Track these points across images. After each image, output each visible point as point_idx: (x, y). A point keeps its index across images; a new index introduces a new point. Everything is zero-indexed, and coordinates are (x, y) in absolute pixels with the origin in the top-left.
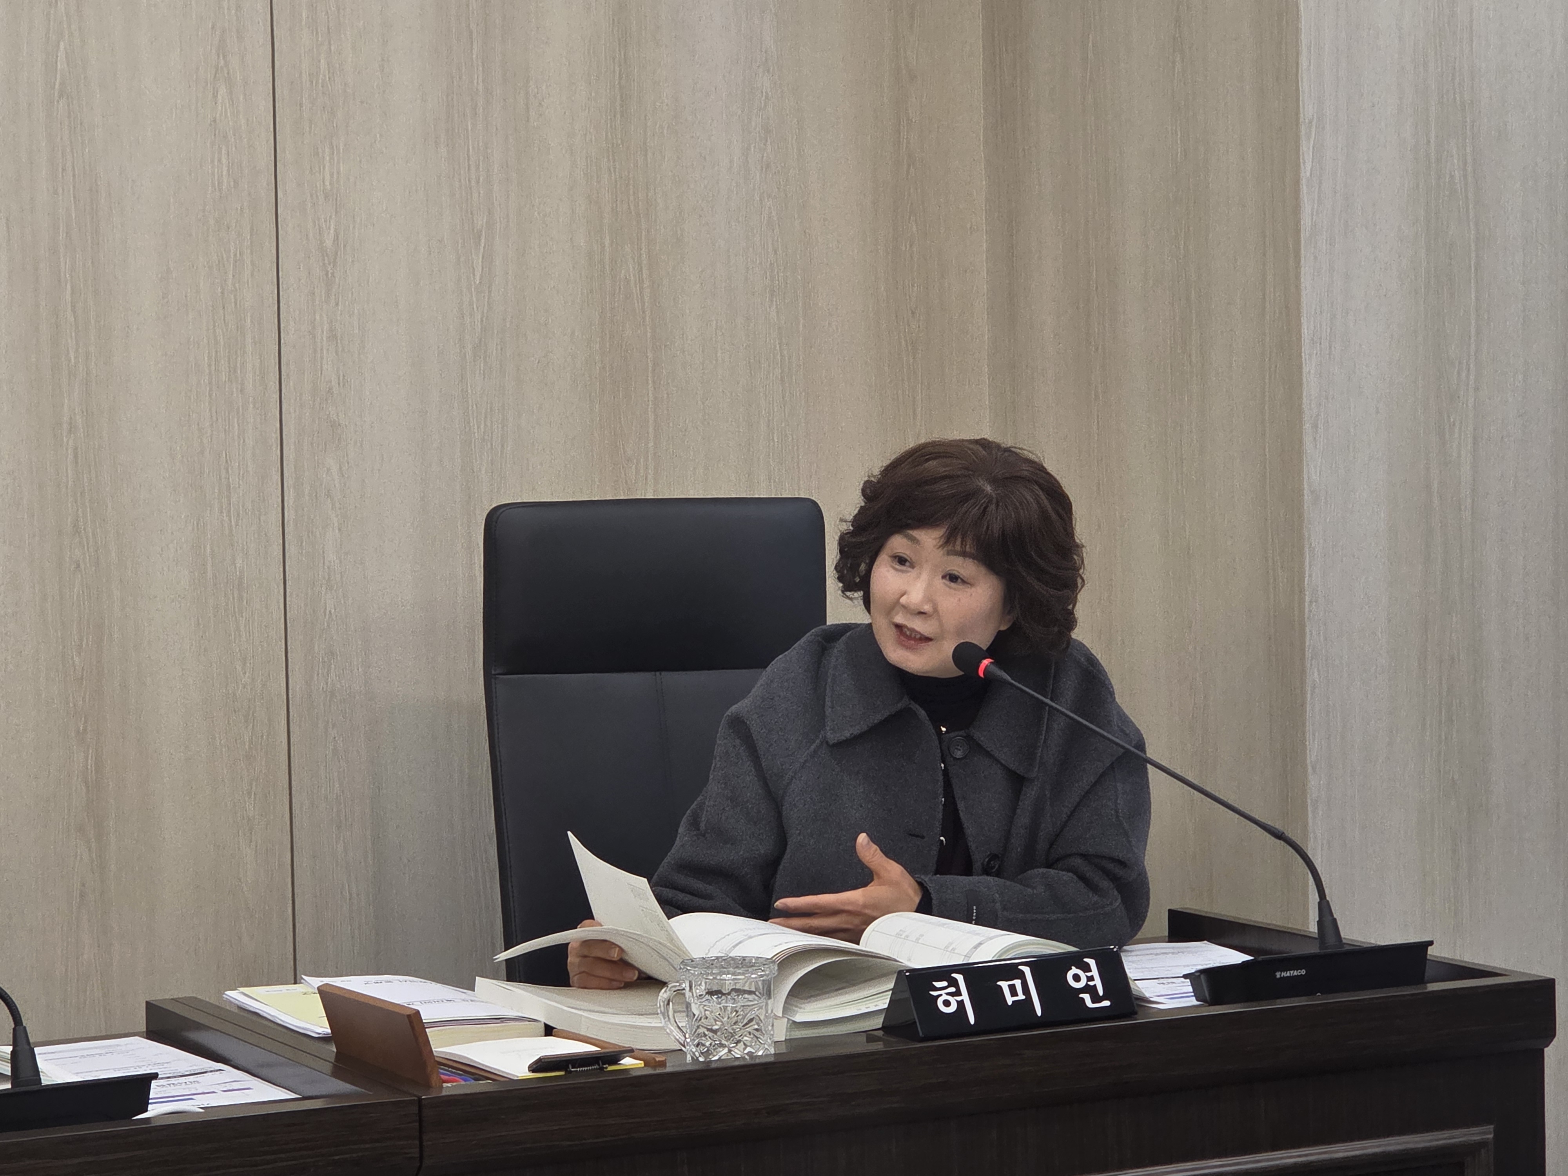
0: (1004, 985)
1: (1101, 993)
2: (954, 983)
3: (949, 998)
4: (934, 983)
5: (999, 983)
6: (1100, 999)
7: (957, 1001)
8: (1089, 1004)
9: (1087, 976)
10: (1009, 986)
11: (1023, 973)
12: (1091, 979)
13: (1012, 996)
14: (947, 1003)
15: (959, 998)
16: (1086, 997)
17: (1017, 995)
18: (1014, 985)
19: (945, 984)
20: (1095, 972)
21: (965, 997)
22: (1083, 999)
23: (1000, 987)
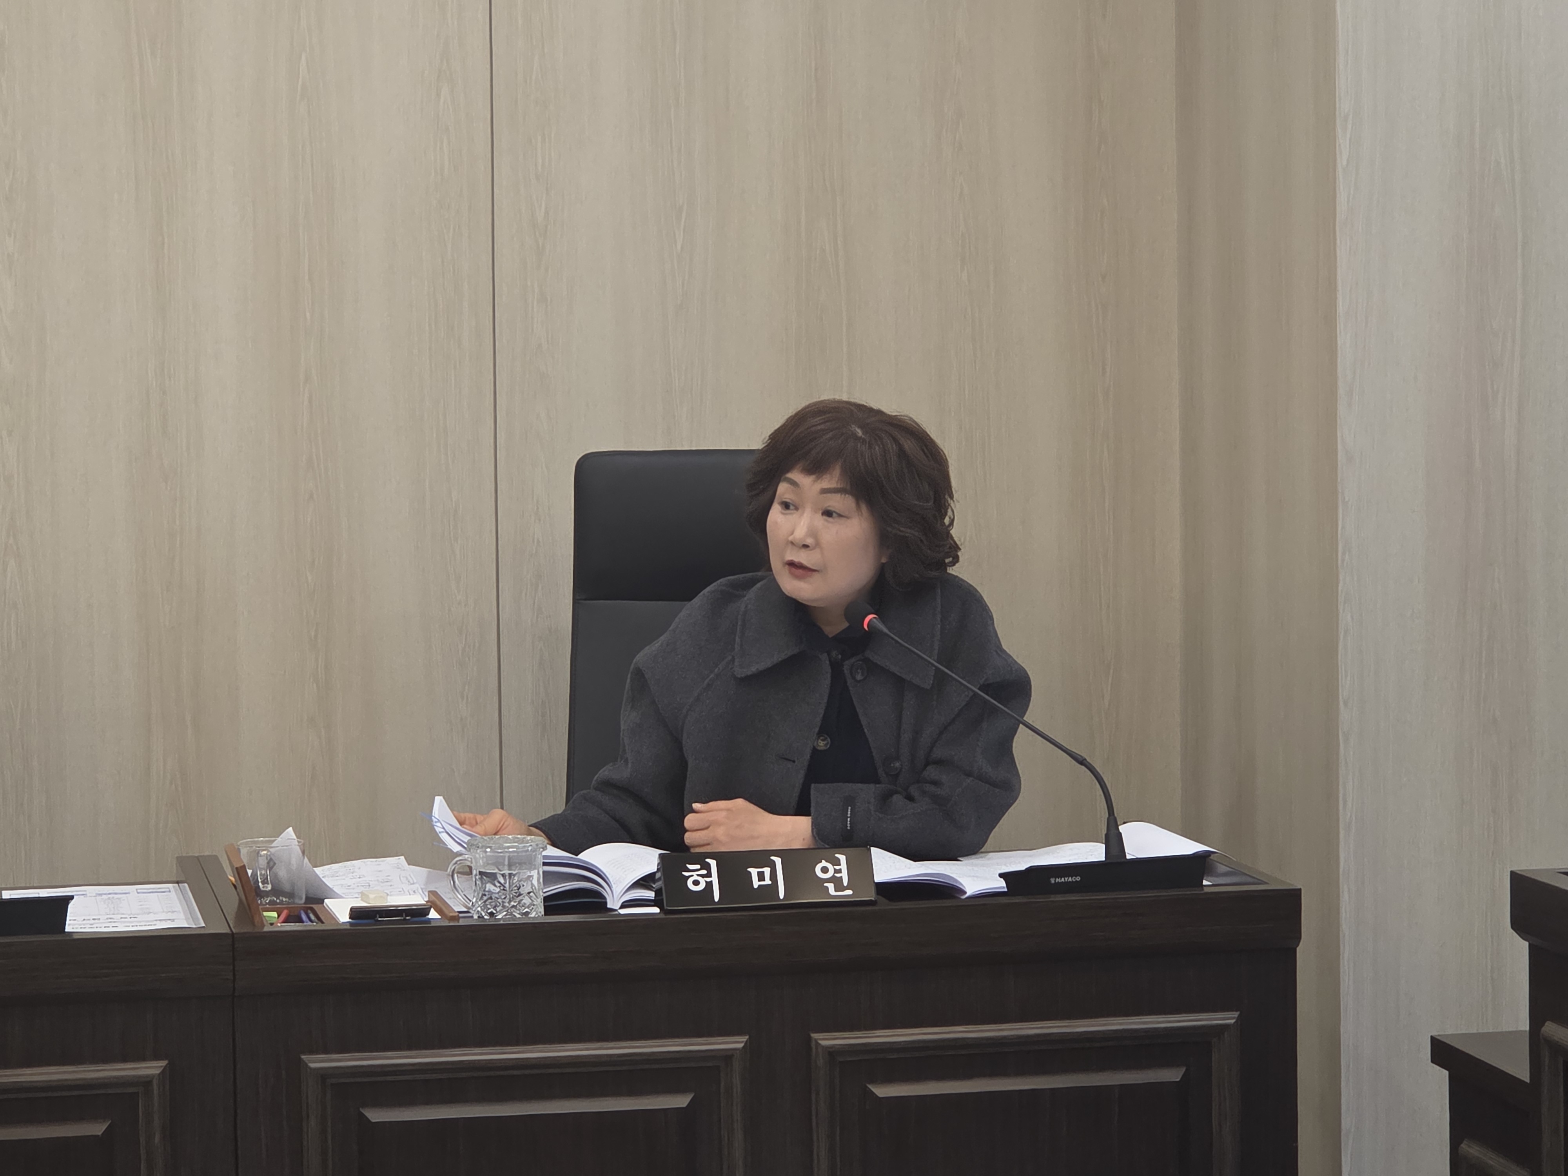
0: (754, 872)
1: (845, 883)
2: (707, 867)
3: (699, 879)
5: (749, 869)
6: (843, 889)
7: (706, 882)
8: (831, 890)
9: (835, 869)
10: (758, 873)
11: (775, 862)
12: (840, 871)
13: (759, 880)
14: (696, 883)
15: (708, 879)
16: (831, 886)
17: (764, 880)
18: (763, 872)
19: (698, 867)
20: (844, 866)
21: (714, 879)
22: (827, 888)
23: (750, 873)
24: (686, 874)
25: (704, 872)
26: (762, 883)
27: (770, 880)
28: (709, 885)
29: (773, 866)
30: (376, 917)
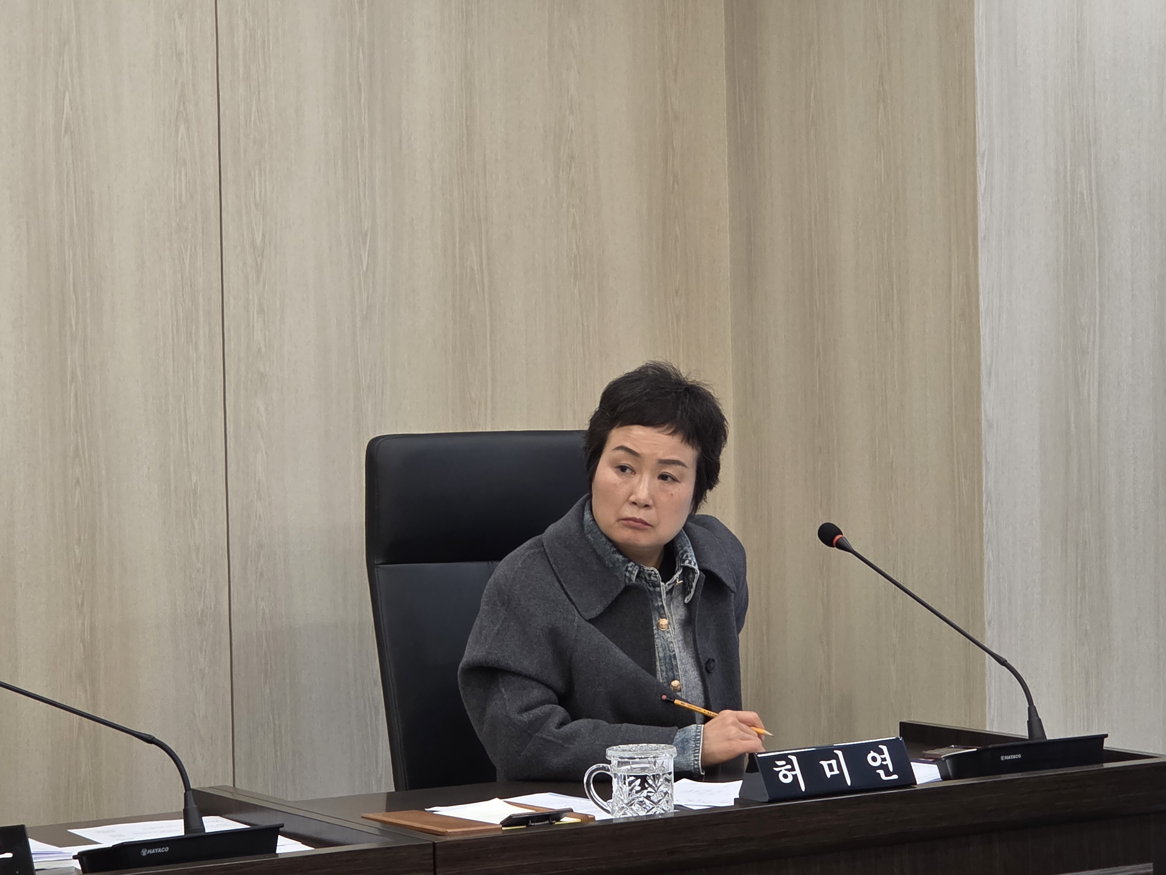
0: (825, 764)
1: (891, 769)
2: (790, 762)
3: (787, 772)
4: (776, 762)
5: (821, 762)
6: (890, 774)
8: (883, 777)
9: (881, 758)
10: (828, 764)
11: (837, 755)
12: (884, 760)
13: (830, 771)
14: (786, 776)
15: (794, 773)
16: (881, 772)
17: (834, 771)
18: (831, 764)
19: (784, 763)
20: (887, 755)
21: (798, 772)
22: (879, 774)
23: (822, 765)
24: (777, 769)
25: (789, 767)
26: (833, 773)
27: (838, 770)
28: (795, 777)
29: (836, 757)
30: (529, 822)
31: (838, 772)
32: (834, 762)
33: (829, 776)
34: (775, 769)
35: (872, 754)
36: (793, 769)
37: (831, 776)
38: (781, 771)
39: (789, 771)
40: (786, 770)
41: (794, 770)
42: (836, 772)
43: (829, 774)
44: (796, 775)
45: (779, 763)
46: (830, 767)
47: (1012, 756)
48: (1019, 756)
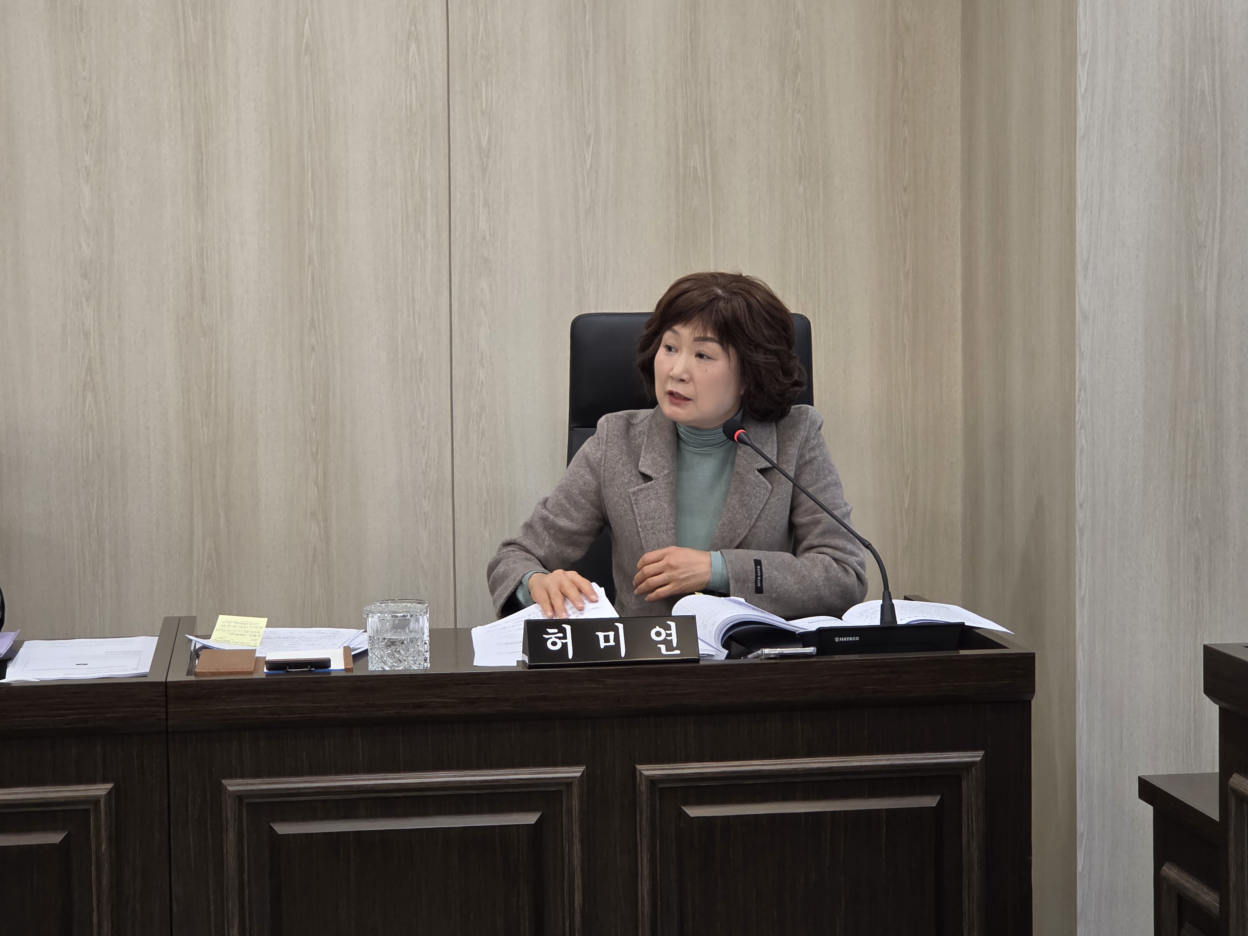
0: (601, 635)
1: (675, 645)
2: (563, 631)
3: (557, 640)
4: (548, 630)
5: (597, 633)
6: (673, 649)
7: (562, 643)
8: (664, 650)
9: (666, 633)
10: (605, 636)
11: (617, 628)
12: (670, 635)
13: (605, 642)
14: (554, 644)
15: (564, 641)
16: (663, 647)
17: (609, 642)
18: (608, 636)
19: (556, 631)
20: (673, 631)
21: (569, 641)
22: (660, 648)
23: (598, 636)
24: (546, 636)
25: (561, 635)
26: (608, 645)
27: (614, 642)
29: (616, 631)
31: (614, 644)
32: (611, 634)
33: (602, 647)
34: (544, 636)
35: (658, 629)
36: (565, 637)
37: (605, 646)
38: (551, 638)
39: (560, 639)
40: (556, 637)
41: (566, 639)
42: (612, 643)
43: (603, 645)
44: (566, 643)
45: (550, 631)
46: (607, 639)
47: (848, 638)
48: (857, 639)
